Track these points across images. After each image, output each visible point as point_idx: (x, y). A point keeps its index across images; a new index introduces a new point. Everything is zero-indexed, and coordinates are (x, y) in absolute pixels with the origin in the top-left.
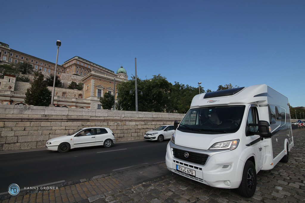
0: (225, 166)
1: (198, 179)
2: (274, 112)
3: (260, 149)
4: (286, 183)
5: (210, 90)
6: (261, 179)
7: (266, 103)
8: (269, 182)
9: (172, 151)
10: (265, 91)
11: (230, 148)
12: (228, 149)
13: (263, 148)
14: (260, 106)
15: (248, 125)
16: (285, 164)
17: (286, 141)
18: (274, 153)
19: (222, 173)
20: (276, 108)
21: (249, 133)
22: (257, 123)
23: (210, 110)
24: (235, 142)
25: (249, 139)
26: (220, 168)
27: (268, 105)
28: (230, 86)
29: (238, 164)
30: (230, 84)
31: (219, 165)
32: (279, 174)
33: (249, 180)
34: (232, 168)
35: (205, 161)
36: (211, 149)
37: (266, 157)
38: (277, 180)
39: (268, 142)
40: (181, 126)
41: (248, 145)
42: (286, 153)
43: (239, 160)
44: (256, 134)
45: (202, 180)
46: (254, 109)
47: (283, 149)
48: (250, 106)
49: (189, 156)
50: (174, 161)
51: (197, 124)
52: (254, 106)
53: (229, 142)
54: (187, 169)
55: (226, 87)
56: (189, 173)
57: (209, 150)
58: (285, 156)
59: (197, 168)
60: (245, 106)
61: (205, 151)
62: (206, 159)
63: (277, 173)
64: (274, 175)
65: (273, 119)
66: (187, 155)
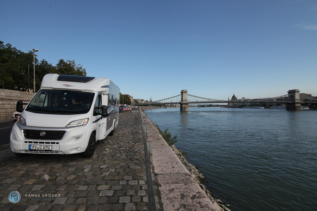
0: (78, 138)
1: (54, 152)
2: (111, 98)
3: (100, 125)
4: (111, 146)
5: (46, 62)
6: (97, 147)
7: (107, 93)
8: (102, 147)
9: (23, 133)
10: (108, 84)
11: (82, 125)
12: (81, 125)
13: (101, 125)
14: (103, 94)
15: (95, 108)
16: (112, 137)
17: (114, 120)
18: (107, 128)
19: (75, 142)
20: (112, 97)
21: (95, 114)
22: (100, 107)
23: (65, 94)
24: (86, 120)
25: (95, 118)
26: (74, 140)
27: (108, 95)
28: (73, 63)
29: (87, 135)
30: (73, 60)
31: (74, 137)
32: (108, 142)
33: (92, 146)
34: (83, 139)
35: (62, 136)
36: (68, 126)
37: (102, 131)
38: (106, 145)
39: (104, 120)
40: (30, 106)
41: (93, 122)
42: (113, 129)
43: (88, 132)
44: (100, 114)
45: (58, 151)
46: (100, 97)
47: (112, 126)
48: (98, 94)
49: (46, 134)
50: (26, 142)
51: (45, 105)
52: (100, 94)
53: (82, 120)
54: (43, 146)
55: (68, 63)
56: (45, 149)
57: (66, 127)
58: (112, 131)
59: (54, 143)
60: (94, 94)
61: (63, 128)
62: (63, 135)
63: (106, 142)
64: (105, 143)
65: (110, 105)
66: (43, 133)
